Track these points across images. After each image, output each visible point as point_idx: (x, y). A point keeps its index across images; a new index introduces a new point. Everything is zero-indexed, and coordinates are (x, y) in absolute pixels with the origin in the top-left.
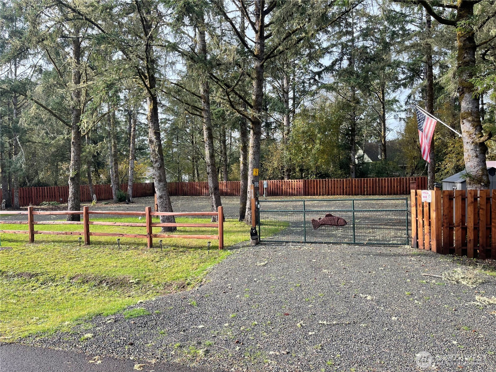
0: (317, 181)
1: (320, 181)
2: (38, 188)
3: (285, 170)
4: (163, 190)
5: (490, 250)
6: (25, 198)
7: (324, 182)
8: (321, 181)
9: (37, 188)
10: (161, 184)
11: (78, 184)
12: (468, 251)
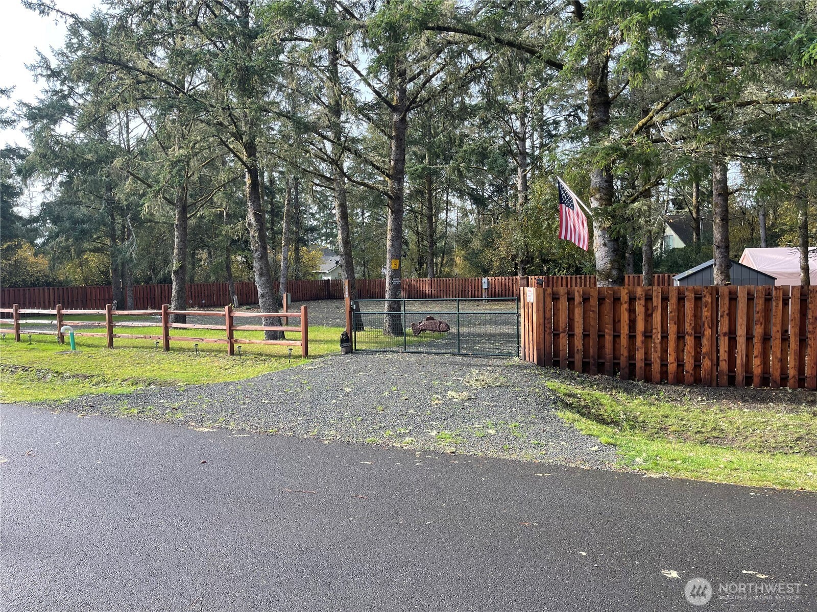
0: (567, 278)
1: (571, 278)
2: (163, 285)
3: (518, 260)
4: (266, 287)
5: (603, 364)
6: (145, 299)
7: (578, 280)
8: (574, 279)
9: (161, 286)
10: (263, 279)
11: (182, 279)
12: (576, 362)
